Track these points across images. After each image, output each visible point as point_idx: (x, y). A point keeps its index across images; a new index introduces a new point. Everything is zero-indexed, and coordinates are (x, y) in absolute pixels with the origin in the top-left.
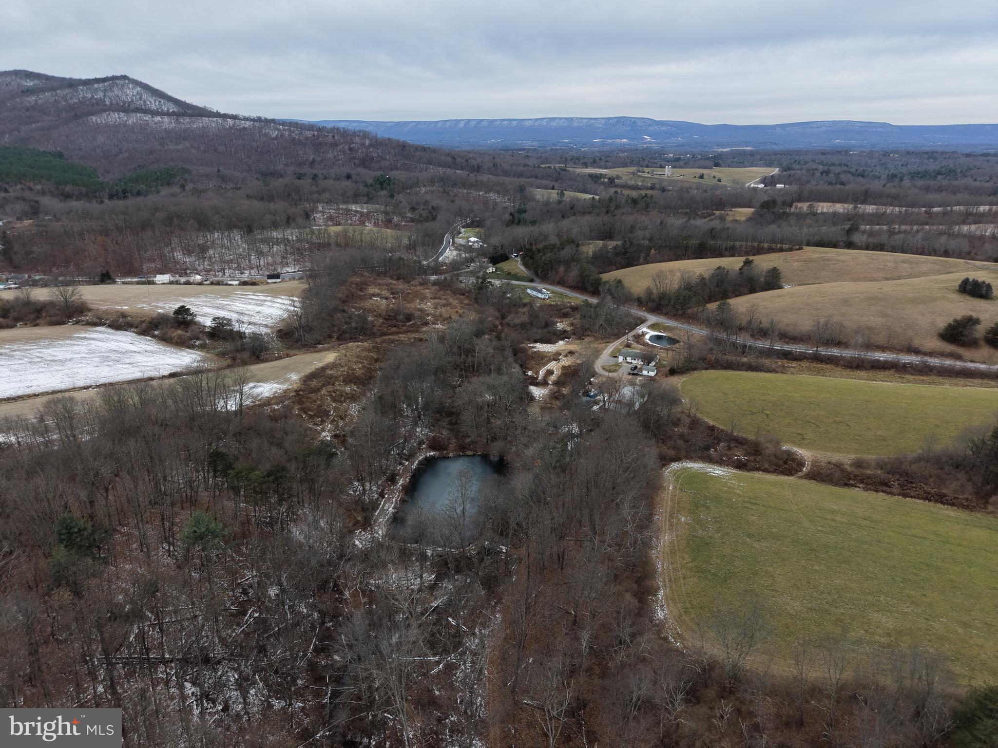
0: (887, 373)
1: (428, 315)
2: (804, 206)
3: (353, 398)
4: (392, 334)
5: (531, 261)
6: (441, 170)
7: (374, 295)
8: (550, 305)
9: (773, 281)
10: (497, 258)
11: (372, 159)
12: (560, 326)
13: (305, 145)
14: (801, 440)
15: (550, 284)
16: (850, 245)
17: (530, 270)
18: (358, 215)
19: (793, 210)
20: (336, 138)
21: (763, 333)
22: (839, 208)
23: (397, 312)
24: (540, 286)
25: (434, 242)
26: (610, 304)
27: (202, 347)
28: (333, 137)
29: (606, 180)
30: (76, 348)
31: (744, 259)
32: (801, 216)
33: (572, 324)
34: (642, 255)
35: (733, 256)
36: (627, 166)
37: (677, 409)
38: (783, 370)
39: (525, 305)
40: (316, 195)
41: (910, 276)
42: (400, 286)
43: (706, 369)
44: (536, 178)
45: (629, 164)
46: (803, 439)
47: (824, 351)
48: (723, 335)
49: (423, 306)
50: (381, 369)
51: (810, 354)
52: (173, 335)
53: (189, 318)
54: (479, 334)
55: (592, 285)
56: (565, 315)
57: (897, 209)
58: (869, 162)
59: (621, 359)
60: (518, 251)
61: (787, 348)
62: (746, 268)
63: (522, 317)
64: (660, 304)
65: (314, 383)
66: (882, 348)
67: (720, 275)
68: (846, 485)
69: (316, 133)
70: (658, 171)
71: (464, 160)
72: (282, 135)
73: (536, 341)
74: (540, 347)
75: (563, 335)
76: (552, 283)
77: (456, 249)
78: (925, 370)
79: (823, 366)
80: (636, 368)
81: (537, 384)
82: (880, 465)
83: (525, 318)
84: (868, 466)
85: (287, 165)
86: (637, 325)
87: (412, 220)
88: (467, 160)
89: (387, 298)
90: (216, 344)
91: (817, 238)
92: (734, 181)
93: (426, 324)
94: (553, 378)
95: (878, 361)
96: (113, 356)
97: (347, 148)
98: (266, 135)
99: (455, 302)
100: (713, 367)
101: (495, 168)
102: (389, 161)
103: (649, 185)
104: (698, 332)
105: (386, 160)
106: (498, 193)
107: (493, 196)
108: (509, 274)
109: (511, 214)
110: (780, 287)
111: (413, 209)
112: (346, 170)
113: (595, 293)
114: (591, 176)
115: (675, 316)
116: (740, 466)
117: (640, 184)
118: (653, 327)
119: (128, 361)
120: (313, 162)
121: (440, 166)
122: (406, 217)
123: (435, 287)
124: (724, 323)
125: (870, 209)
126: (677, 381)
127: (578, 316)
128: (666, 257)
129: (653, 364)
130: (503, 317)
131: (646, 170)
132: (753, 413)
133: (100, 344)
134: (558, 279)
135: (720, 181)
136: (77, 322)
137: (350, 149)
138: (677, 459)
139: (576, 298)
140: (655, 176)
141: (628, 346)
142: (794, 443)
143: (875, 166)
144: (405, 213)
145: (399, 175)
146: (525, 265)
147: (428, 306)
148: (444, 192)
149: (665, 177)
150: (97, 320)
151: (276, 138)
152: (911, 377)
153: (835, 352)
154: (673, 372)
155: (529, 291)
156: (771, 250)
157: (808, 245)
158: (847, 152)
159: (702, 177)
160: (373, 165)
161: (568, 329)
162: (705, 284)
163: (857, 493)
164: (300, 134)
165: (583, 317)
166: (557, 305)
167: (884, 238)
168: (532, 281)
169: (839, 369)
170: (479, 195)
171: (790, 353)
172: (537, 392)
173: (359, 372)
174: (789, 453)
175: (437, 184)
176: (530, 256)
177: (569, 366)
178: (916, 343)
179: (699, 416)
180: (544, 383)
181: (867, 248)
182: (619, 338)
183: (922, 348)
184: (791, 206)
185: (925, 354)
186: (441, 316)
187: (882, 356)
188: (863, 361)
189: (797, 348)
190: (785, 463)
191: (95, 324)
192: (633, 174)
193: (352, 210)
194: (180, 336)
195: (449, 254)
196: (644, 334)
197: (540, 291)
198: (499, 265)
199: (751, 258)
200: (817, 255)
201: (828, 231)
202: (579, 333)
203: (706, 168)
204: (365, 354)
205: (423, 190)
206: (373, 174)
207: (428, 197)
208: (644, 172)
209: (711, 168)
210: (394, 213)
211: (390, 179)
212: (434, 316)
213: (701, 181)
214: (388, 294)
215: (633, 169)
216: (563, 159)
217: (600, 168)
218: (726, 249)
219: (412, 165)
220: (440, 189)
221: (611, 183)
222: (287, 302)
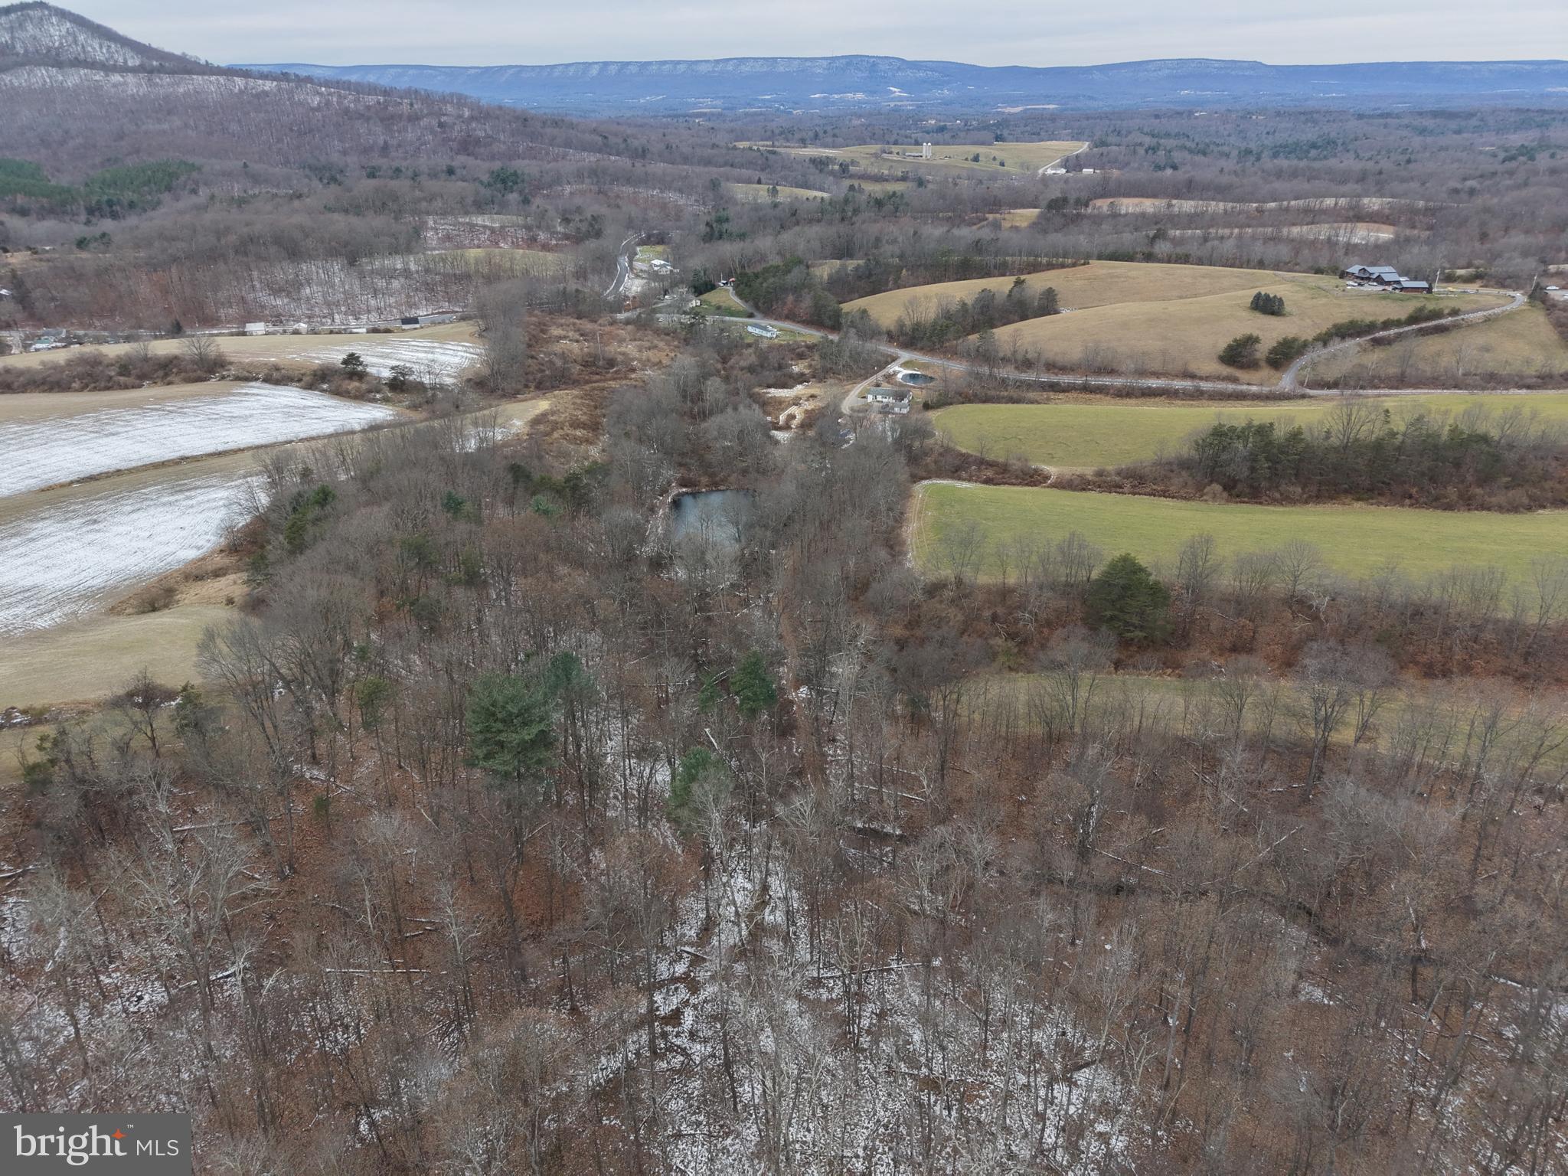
0: (1157, 399)
1: (633, 359)
2: (1103, 205)
3: (588, 441)
4: (595, 382)
5: (747, 290)
6: (590, 159)
7: (561, 338)
8: (781, 345)
9: (1048, 305)
10: (702, 287)
11: (477, 142)
12: (796, 369)
13: (368, 119)
14: (1051, 459)
15: (776, 319)
16: (1149, 258)
17: (747, 302)
18: (488, 232)
19: (1089, 210)
20: (416, 106)
21: (1027, 364)
22: (1148, 205)
23: (596, 357)
24: (764, 322)
25: (606, 265)
26: (854, 341)
27: (386, 400)
28: (411, 105)
29: (836, 167)
30: (246, 404)
31: (1013, 278)
32: (1098, 220)
33: (810, 366)
34: (891, 278)
35: (1003, 275)
36: (865, 143)
37: (930, 442)
38: (1048, 400)
39: (749, 345)
40: (424, 204)
41: (1210, 293)
42: (588, 326)
43: (963, 403)
44: (732, 166)
45: (868, 140)
46: (1053, 458)
47: (1094, 381)
48: (985, 370)
49: (623, 349)
50: (604, 416)
51: (1079, 385)
52: (350, 387)
53: (360, 368)
54: (705, 376)
55: (830, 318)
56: (801, 356)
57: (1221, 205)
59: (870, 398)
60: (728, 277)
61: (1054, 379)
62: (1016, 289)
63: (749, 357)
64: (914, 338)
65: (542, 428)
66: (1156, 375)
67: (986, 301)
68: (1084, 489)
69: (382, 99)
70: (912, 151)
71: (620, 141)
72: (328, 103)
73: (769, 387)
74: (774, 392)
75: (801, 379)
76: (779, 318)
77: (637, 276)
78: (1197, 395)
79: (1092, 396)
80: (887, 405)
81: (779, 429)
82: (1119, 474)
83: (753, 359)
84: (1109, 475)
85: (345, 153)
86: (887, 363)
87: (566, 237)
88: (625, 140)
89: (577, 341)
90: (401, 396)
91: (1111, 249)
92: (1022, 165)
93: (633, 370)
94: (795, 423)
95: (1149, 388)
96: (295, 411)
97: (435, 122)
98: (301, 104)
99: (661, 344)
100: (970, 401)
101: (669, 153)
102: (504, 143)
103: (900, 174)
104: (957, 368)
105: (499, 141)
106: (681, 191)
107: (672, 196)
108: (719, 308)
109: (707, 224)
110: (1057, 312)
111: (566, 221)
112: (442, 161)
113: (836, 327)
114: (814, 161)
115: (931, 350)
116: (988, 481)
117: (886, 172)
118: (905, 365)
119: (314, 416)
120: (385, 149)
121: (584, 149)
122: (557, 233)
123: (630, 327)
124: (986, 356)
125: (1187, 206)
126: (932, 415)
127: (817, 357)
128: (921, 280)
129: (906, 401)
130: (724, 361)
131: (895, 149)
132: (1006, 439)
133: (268, 399)
134: (786, 312)
135: (1002, 164)
136: (223, 378)
137: (441, 125)
138: (929, 478)
139: (812, 335)
140: (908, 159)
141: (878, 385)
142: (1044, 462)
143: (1229, 135)
144: (555, 227)
145: (526, 167)
146: (740, 294)
147: (630, 348)
148: (600, 192)
149: (922, 160)
150: (247, 374)
151: (318, 109)
152: (1180, 402)
153: (1106, 381)
154: (927, 406)
155: (750, 329)
156: (1050, 267)
157: (1100, 258)
158: (1191, 113)
159: (976, 159)
160: (482, 150)
161: (807, 371)
162: (967, 311)
163: (1093, 495)
164: (357, 101)
165: (823, 357)
166: (789, 345)
167: (1193, 249)
168: (751, 316)
169: (1108, 398)
170: (652, 196)
171: (1058, 384)
172: (780, 435)
173: (584, 418)
174: (1036, 470)
175: (587, 181)
176: (745, 285)
177: (813, 410)
178: (1193, 367)
179: (951, 445)
180: (787, 427)
181: (1169, 262)
182: (867, 378)
183: (1199, 373)
184: (1087, 206)
185: (1201, 378)
186: (649, 360)
187: (1154, 383)
188: (1133, 388)
189: (1065, 379)
190: (1031, 477)
191: (247, 379)
192: (876, 155)
193: (477, 225)
194: (358, 389)
195: (634, 286)
196: (895, 373)
197: (765, 329)
198: (705, 296)
199: (1022, 277)
200: (1104, 271)
201: (1128, 239)
202: (819, 376)
203: (983, 144)
204: (578, 401)
205: (568, 189)
206: (486, 165)
207: (578, 201)
208: (891, 153)
209: (991, 144)
210: (539, 227)
211: (515, 174)
212: (640, 360)
213: (975, 165)
214: (577, 336)
215: (875, 148)
216: (769, 133)
217: (826, 146)
218: (995, 267)
219: (541, 149)
220: (595, 188)
221: (844, 172)
222: (460, 348)
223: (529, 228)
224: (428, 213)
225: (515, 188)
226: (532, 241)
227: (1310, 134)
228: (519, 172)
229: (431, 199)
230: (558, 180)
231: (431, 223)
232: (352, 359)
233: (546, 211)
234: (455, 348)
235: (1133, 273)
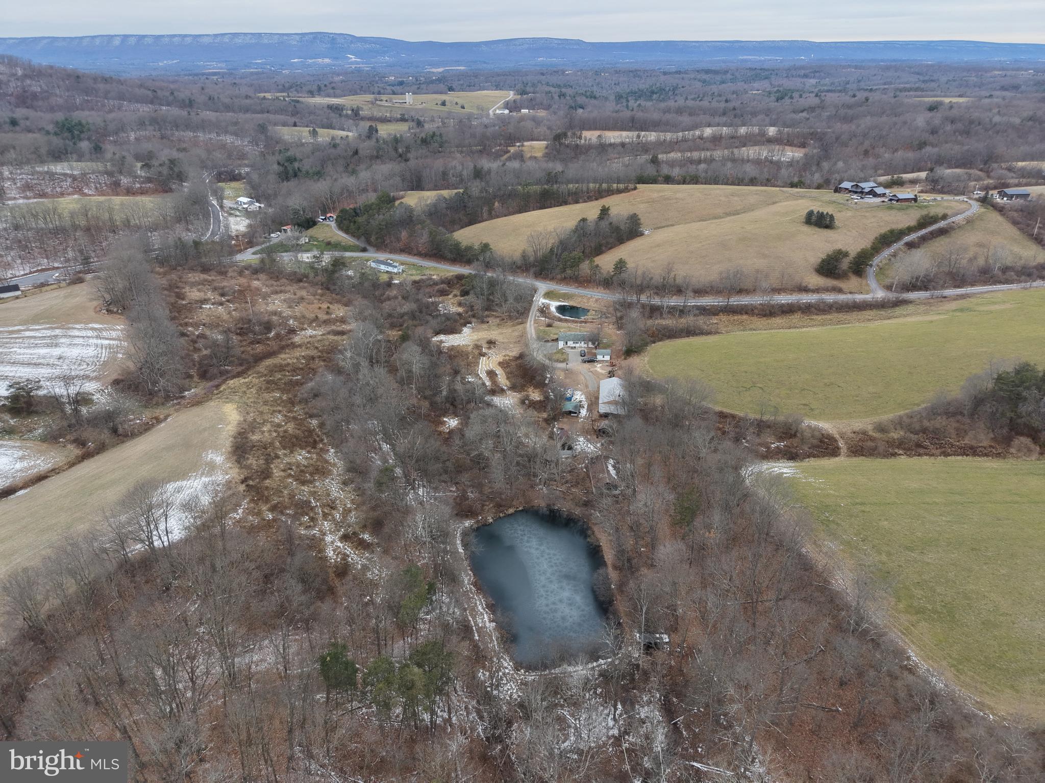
2: (593, 136)
5: (353, 226)
6: (145, 109)
7: (201, 302)
8: (414, 282)
9: (633, 229)
10: (304, 224)
11: (35, 96)
15: (391, 253)
17: (356, 238)
18: (69, 180)
23: (247, 322)
24: (382, 257)
29: (350, 112)
32: (598, 149)
34: (485, 209)
36: (357, 94)
44: (268, 112)
45: (358, 91)
46: (812, 410)
47: (735, 301)
49: (271, 307)
56: (442, 293)
58: (586, 81)
59: (561, 344)
64: (542, 268)
65: (253, 462)
66: (777, 291)
70: (397, 99)
71: (168, 94)
73: (438, 333)
75: (461, 320)
77: (232, 215)
81: (493, 393)
84: (891, 428)
86: (532, 296)
87: (149, 181)
88: (172, 93)
89: (221, 304)
90: (29, 423)
92: (478, 108)
93: (294, 331)
99: (305, 294)
101: (212, 102)
102: (61, 97)
103: (399, 116)
105: (56, 95)
106: (236, 134)
107: (229, 139)
109: (279, 164)
111: (147, 166)
113: (462, 260)
114: (330, 107)
116: (788, 455)
117: (388, 115)
118: (549, 296)
121: (138, 101)
122: (139, 177)
126: (643, 363)
127: (459, 293)
128: (511, 210)
129: (596, 344)
131: (384, 97)
132: (747, 389)
135: (463, 107)
138: (739, 464)
140: (396, 105)
141: (549, 325)
142: (808, 416)
143: (592, 86)
144: (136, 172)
145: (88, 117)
146: (344, 229)
147: (278, 305)
148: (162, 137)
149: (406, 106)
154: (630, 352)
155: (372, 265)
158: (563, 72)
159: (444, 104)
160: (41, 103)
161: (460, 310)
165: (465, 292)
166: (421, 281)
168: (364, 250)
170: (211, 139)
173: (289, 428)
175: (149, 128)
176: (345, 217)
177: (506, 362)
180: (499, 390)
182: (526, 316)
185: (815, 291)
186: (304, 317)
190: (821, 442)
192: (372, 103)
193: (56, 173)
196: (546, 306)
197: (387, 263)
198: (310, 232)
202: (477, 315)
203: (441, 93)
204: (267, 395)
207: (147, 146)
208: (381, 100)
209: (446, 93)
210: (121, 172)
211: (80, 124)
212: (295, 318)
213: (443, 108)
214: (218, 298)
215: (370, 97)
216: (280, 87)
217: (329, 96)
218: (569, 195)
219: (97, 102)
220: (158, 134)
221: (356, 116)
223: (110, 174)
225: (82, 136)
226: (116, 188)
228: (84, 122)
230: (121, 128)
231: (6, 174)
233: (124, 157)
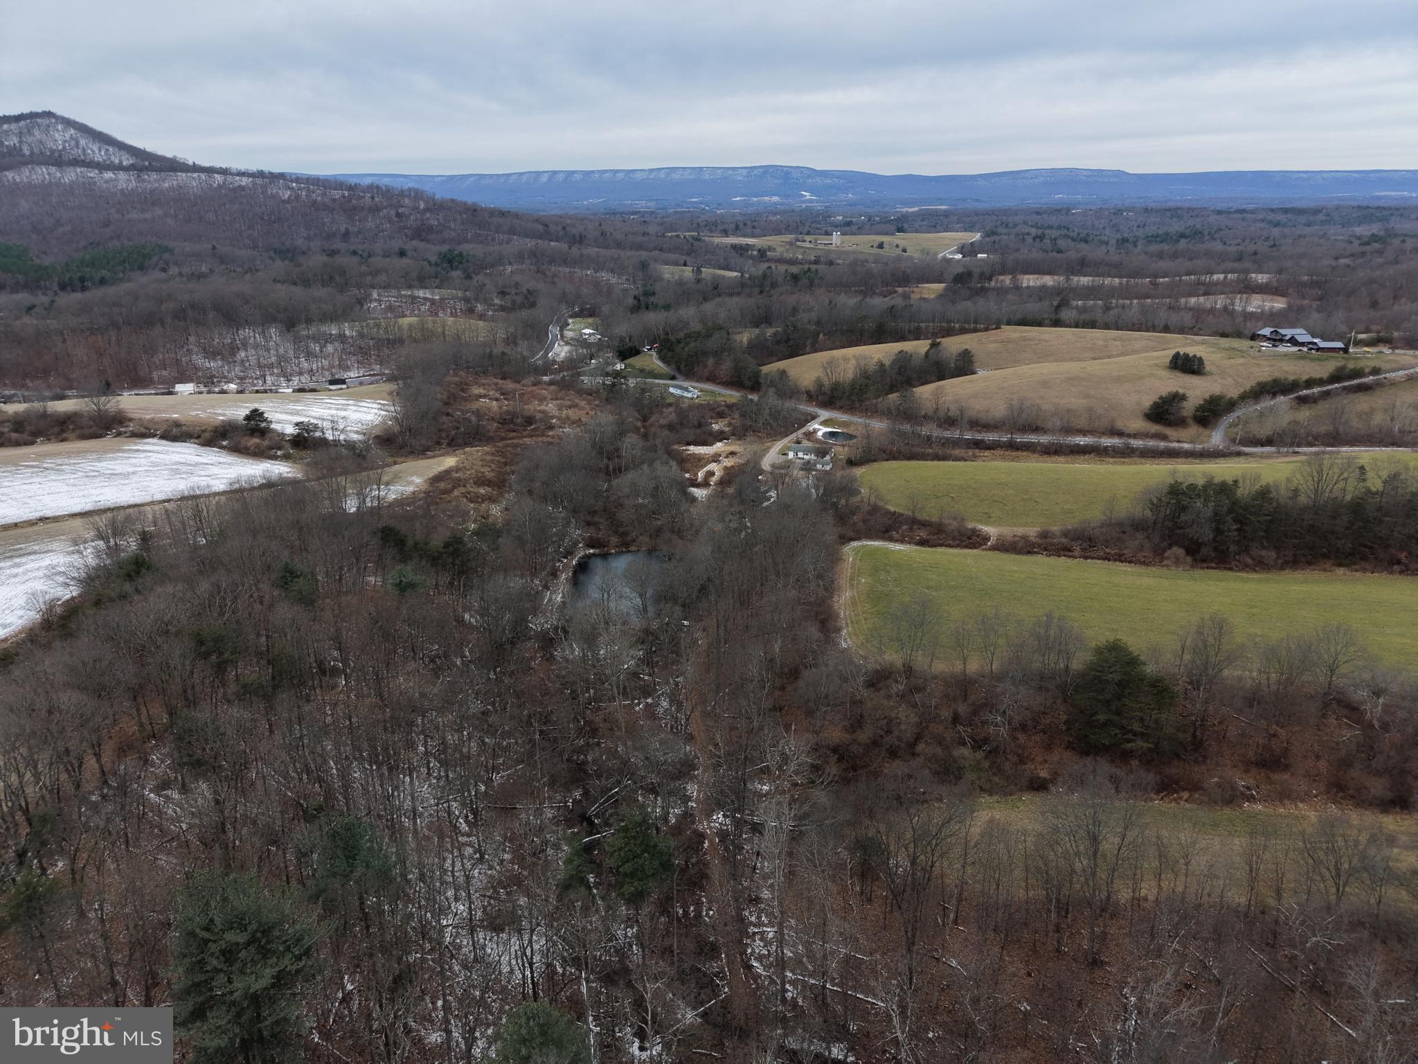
0: (1087, 457)
1: (552, 417)
2: (1007, 280)
3: (491, 500)
4: (512, 439)
5: (670, 354)
6: (530, 243)
7: (481, 396)
8: (701, 405)
9: (964, 366)
10: (627, 352)
11: (430, 229)
12: (716, 427)
13: (333, 210)
14: (987, 519)
15: (697, 381)
16: (1057, 323)
17: (669, 365)
18: (428, 304)
19: (993, 284)
20: (377, 199)
21: (950, 422)
22: (1048, 280)
23: (514, 415)
24: (685, 384)
25: (538, 334)
26: (772, 399)
27: (286, 457)
28: (373, 198)
29: (755, 253)
30: (133, 461)
31: (930, 341)
32: (1002, 291)
33: (730, 424)
34: (809, 342)
35: (918, 339)
36: (780, 234)
37: (857, 499)
38: (974, 458)
39: (670, 405)
40: (369, 278)
41: (1122, 354)
42: (509, 385)
43: (887, 460)
44: (660, 250)
45: (783, 231)
46: (990, 517)
47: (1020, 438)
48: (907, 427)
49: (542, 407)
50: (513, 472)
51: (1004, 442)
52: (249, 444)
53: (263, 425)
54: (622, 434)
55: (750, 379)
56: (721, 415)
57: (1117, 280)
58: (1096, 223)
59: (791, 455)
60: (651, 343)
61: (979, 437)
62: (931, 351)
63: (670, 415)
64: (833, 397)
65: (442, 485)
66: (1083, 432)
67: (902, 361)
68: (1029, 553)
69: (346, 193)
70: (823, 240)
71: (559, 228)
72: (298, 197)
73: (689, 444)
74: (693, 449)
75: (721, 436)
76: (699, 380)
77: (567, 343)
78: (1126, 453)
79: (1019, 453)
80: (809, 462)
81: (698, 486)
82: (1065, 534)
83: (673, 417)
84: (1054, 536)
85: (309, 238)
86: (807, 421)
87: (502, 308)
88: (564, 228)
89: (497, 400)
90: (303, 453)
91: (1018, 316)
92: (922, 251)
93: (551, 427)
94: (713, 480)
95: (1078, 445)
96: (184, 468)
97: (393, 213)
98: (273, 196)
99: (583, 403)
100: (895, 458)
101: (604, 238)
102: (454, 230)
103: (813, 258)
104: (879, 425)
105: (450, 229)
106: (612, 271)
107: (604, 276)
108: (642, 371)
109: (635, 298)
110: (974, 373)
111: (503, 294)
112: (396, 244)
113: (755, 386)
114: (734, 247)
115: (850, 409)
116: (922, 543)
117: (800, 257)
118: (825, 423)
119: (203, 473)
120: (346, 235)
121: (527, 236)
122: (494, 305)
123: (552, 388)
124: (908, 414)
125: (1085, 280)
126: (859, 471)
127: (737, 416)
128: (837, 343)
129: (828, 458)
130: (645, 419)
131: (808, 238)
132: (937, 497)
134: (706, 374)
135: (904, 251)
136: (119, 434)
137: (398, 215)
138: (859, 539)
139: (732, 395)
140: (820, 247)
141: (798, 442)
142: (980, 522)
143: (1104, 228)
144: (493, 300)
145: (473, 249)
146: (663, 359)
147: (551, 407)
148: (538, 271)
149: (832, 247)
150: (144, 430)
151: (288, 201)
152: (1111, 460)
153: (1032, 438)
154: (851, 463)
155: (672, 390)
156: (963, 331)
157: (1009, 323)
158: (1068, 210)
159: (881, 246)
160: (434, 236)
161: (727, 429)
162: (885, 371)
163: (1041, 559)
164: (324, 194)
165: (743, 415)
166: (708, 405)
167: (1098, 315)
168: (673, 378)
169: (1036, 455)
170: (587, 275)
171: (982, 441)
172: (700, 493)
173: (490, 475)
174: (974, 531)
175: (527, 261)
176: (668, 347)
177: (732, 467)
178: (1119, 425)
179: (881, 504)
180: (705, 484)
181: (1077, 326)
182: (787, 436)
183: (1127, 431)
184: (990, 279)
185: (1129, 436)
186: (568, 418)
187: (1082, 440)
188: (1061, 446)
189: (990, 437)
190: (969, 538)
191: (143, 436)
192: (790, 243)
193: (419, 297)
194: (257, 446)
195: (561, 351)
196: (815, 431)
197: (686, 389)
198: (630, 361)
199: (938, 340)
200: (1017, 335)
201: (1032, 307)
202: (738, 433)
203: (886, 234)
204: (488, 458)
205: (509, 269)
206: (438, 248)
207: (518, 278)
208: (804, 241)
209: (893, 235)
210: (476, 300)
211: (461, 255)
212: (559, 418)
213: (880, 251)
214: (497, 395)
215: (789, 237)
216: (695, 225)
217: (745, 236)
218: (910, 332)
219: (488, 235)
220: (533, 268)
221: (762, 256)
222: (375, 406)
223: (467, 300)
224: (373, 287)
225: (460, 266)
226: (469, 312)
227: (1176, 227)
228: (465, 253)
229: (377, 272)
230: (500, 261)
231: (375, 295)
232: (256, 415)
233: (484, 285)
234: (370, 405)
235: (1043, 337)
